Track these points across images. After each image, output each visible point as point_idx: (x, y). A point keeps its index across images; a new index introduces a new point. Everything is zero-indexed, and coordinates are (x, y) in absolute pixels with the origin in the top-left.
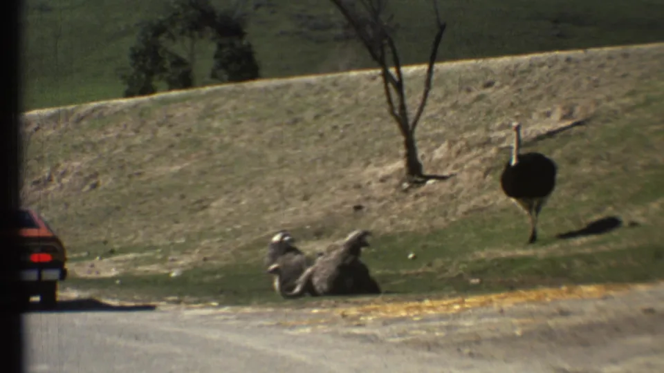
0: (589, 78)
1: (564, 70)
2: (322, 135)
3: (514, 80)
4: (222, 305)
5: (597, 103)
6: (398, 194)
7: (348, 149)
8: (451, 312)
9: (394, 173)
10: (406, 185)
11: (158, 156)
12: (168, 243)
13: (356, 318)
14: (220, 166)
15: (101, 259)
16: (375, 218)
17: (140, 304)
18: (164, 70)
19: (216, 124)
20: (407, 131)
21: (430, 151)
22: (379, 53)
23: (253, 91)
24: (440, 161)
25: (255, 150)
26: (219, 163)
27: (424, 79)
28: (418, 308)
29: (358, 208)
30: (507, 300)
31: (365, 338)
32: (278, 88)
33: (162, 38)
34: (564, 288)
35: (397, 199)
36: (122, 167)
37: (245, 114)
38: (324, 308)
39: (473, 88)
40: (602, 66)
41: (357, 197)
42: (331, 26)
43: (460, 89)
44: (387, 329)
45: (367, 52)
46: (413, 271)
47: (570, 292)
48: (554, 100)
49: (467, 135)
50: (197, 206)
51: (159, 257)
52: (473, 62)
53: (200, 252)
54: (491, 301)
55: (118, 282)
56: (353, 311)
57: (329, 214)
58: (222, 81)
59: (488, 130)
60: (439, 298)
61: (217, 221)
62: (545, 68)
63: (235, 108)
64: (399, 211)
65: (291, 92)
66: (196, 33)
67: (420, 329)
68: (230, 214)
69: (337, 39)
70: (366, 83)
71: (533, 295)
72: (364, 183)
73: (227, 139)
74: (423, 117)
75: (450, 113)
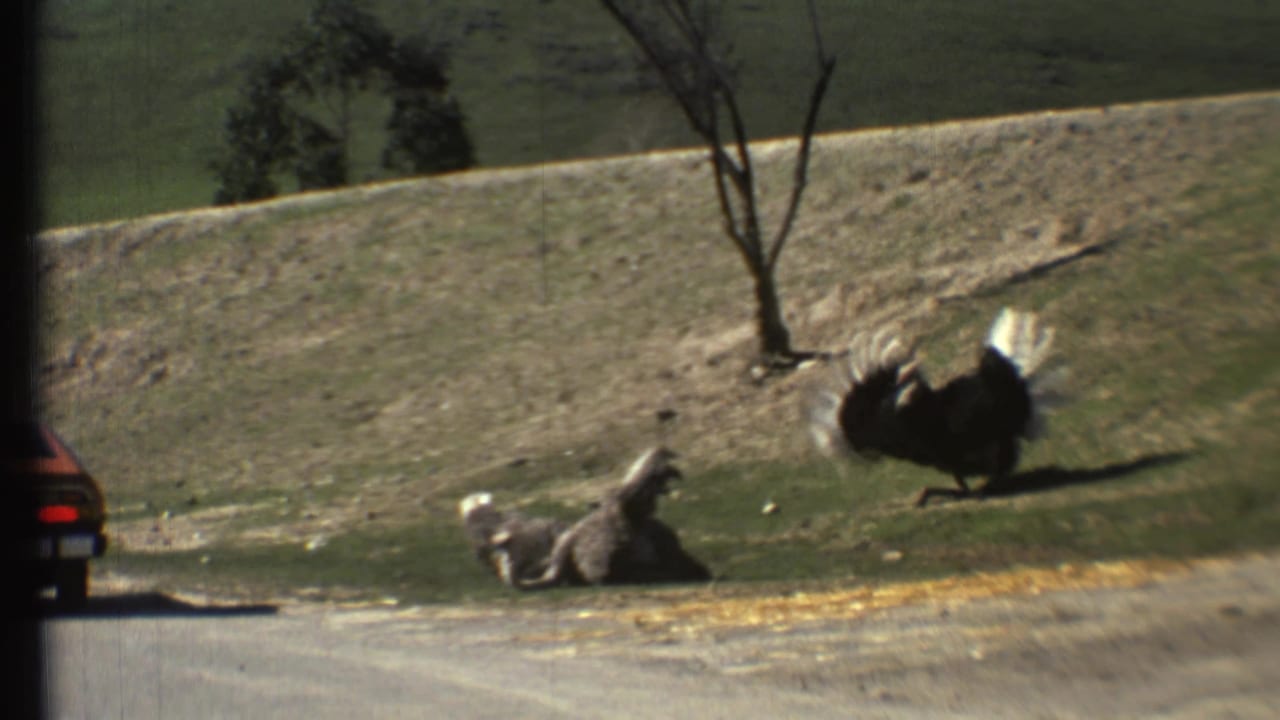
0: (1112, 162)
1: (1064, 147)
2: (595, 276)
3: (967, 169)
4: (404, 604)
5: (1129, 210)
6: (744, 389)
7: (647, 302)
8: (848, 615)
9: (736, 348)
10: (757, 371)
11: (279, 316)
12: (302, 484)
13: (664, 628)
14: (399, 337)
15: (172, 515)
16: (697, 436)
17: (248, 602)
18: (290, 152)
19: (392, 256)
20: (760, 266)
21: (805, 304)
22: (705, 119)
23: (462, 190)
24: (824, 325)
25: (468, 306)
26: (396, 331)
27: (792, 167)
28: (783, 609)
29: (666, 416)
30: (956, 591)
31: (682, 666)
32: (509, 186)
33: (288, 91)
34: (1065, 568)
35: (742, 399)
36: (213, 340)
37: (446, 237)
38: (601, 608)
39: (887, 182)
40: (1138, 139)
41: (662, 395)
42: (613, 65)
43: (864, 185)
44: (722, 650)
45: (681, 115)
46: (772, 539)
47: (1077, 575)
48: (1045, 205)
49: (877, 275)
50: (354, 414)
51: (284, 512)
52: (886, 133)
53: (362, 503)
54: (924, 595)
55: (205, 560)
56: (657, 615)
57: (611, 428)
58: (403, 174)
59: (917, 265)
60: (823, 589)
61: (395, 443)
62: (1027, 144)
63: (427, 225)
64: (746, 422)
65: (537, 193)
66: (354, 82)
67: (788, 647)
68: (419, 428)
69: (626, 91)
70: (680, 174)
71: (1004, 581)
72: (676, 367)
73: (414, 285)
74: (791, 239)
75: (844, 232)
